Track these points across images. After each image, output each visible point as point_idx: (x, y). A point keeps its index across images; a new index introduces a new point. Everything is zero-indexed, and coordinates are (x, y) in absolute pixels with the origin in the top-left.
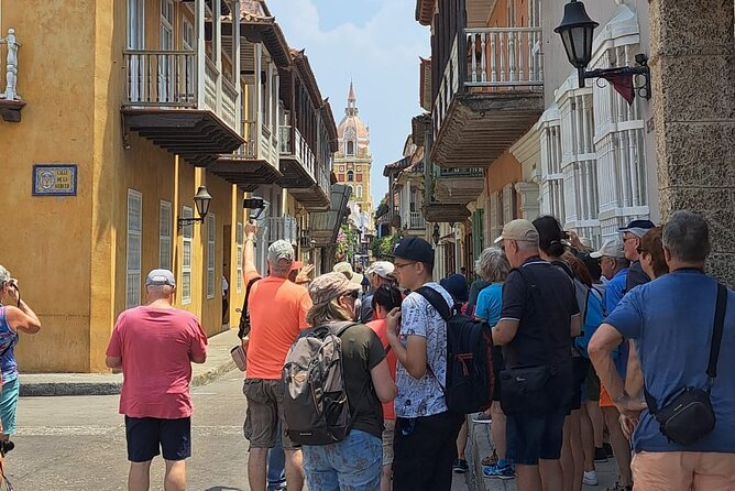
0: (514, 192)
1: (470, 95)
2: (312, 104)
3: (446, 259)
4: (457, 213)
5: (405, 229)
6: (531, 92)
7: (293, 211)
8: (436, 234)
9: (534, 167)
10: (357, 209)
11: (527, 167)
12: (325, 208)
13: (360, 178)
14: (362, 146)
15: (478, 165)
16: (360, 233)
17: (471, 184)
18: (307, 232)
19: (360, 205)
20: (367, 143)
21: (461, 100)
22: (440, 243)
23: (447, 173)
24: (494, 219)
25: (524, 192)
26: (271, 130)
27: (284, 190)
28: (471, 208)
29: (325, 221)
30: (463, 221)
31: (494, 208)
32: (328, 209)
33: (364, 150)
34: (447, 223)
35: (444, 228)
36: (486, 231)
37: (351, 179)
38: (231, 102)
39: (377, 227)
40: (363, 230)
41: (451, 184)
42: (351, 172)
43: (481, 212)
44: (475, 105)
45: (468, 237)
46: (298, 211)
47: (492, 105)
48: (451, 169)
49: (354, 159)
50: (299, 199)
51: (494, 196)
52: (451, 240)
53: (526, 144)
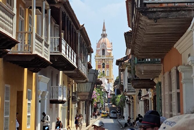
0: (178, 72)
1: (147, 9)
2: (74, 27)
3: (145, 108)
4: (149, 84)
5: (125, 91)
6: (187, 7)
7: (66, 83)
8: (140, 94)
9: (189, 55)
10: (106, 81)
11: (184, 56)
12: (85, 81)
13: (108, 67)
14: (109, 52)
15: (158, 57)
16: (108, 93)
17: (154, 68)
18: (75, 93)
19: (108, 80)
20: (111, 50)
21: (142, 12)
22: (142, 99)
23: (141, 61)
24: (167, 88)
25: (184, 72)
26: (43, 38)
27: (61, 72)
28: (156, 81)
29: (85, 88)
30: (153, 88)
31: (167, 82)
32: (87, 82)
33: (110, 54)
34: (145, 89)
35: (144, 92)
36: (162, 94)
37: (104, 67)
38: (9, 19)
39: (114, 90)
40: (109, 92)
41: (143, 68)
42: (104, 64)
43: (160, 83)
44: (151, 15)
45: (155, 97)
46: (69, 83)
47: (162, 15)
48: (143, 59)
49: (105, 58)
50: (70, 76)
51: (166, 74)
52: (147, 98)
53: (184, 40)
